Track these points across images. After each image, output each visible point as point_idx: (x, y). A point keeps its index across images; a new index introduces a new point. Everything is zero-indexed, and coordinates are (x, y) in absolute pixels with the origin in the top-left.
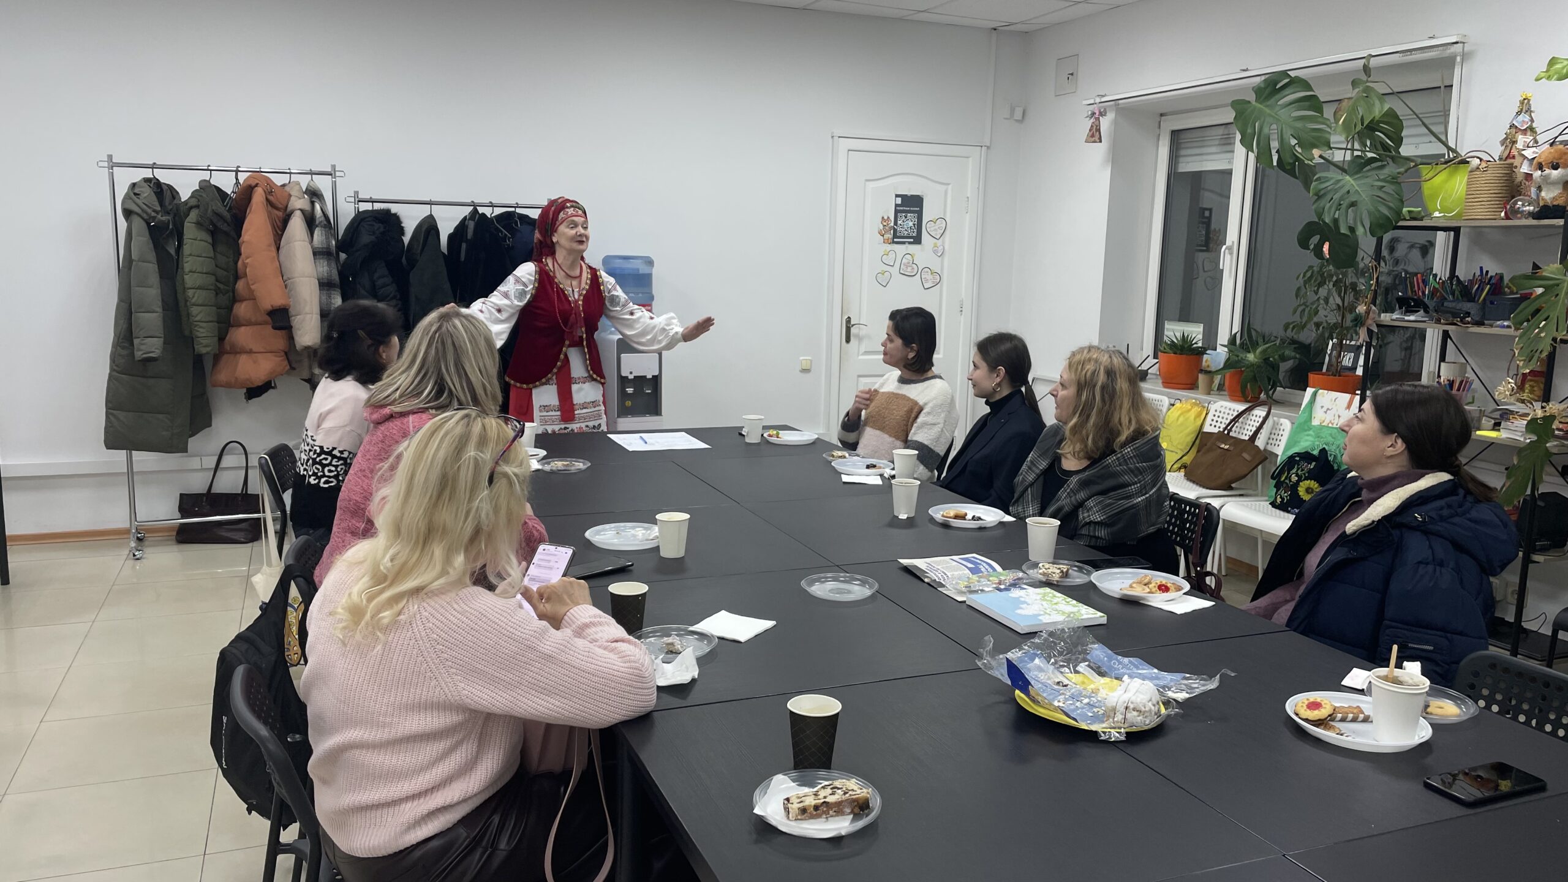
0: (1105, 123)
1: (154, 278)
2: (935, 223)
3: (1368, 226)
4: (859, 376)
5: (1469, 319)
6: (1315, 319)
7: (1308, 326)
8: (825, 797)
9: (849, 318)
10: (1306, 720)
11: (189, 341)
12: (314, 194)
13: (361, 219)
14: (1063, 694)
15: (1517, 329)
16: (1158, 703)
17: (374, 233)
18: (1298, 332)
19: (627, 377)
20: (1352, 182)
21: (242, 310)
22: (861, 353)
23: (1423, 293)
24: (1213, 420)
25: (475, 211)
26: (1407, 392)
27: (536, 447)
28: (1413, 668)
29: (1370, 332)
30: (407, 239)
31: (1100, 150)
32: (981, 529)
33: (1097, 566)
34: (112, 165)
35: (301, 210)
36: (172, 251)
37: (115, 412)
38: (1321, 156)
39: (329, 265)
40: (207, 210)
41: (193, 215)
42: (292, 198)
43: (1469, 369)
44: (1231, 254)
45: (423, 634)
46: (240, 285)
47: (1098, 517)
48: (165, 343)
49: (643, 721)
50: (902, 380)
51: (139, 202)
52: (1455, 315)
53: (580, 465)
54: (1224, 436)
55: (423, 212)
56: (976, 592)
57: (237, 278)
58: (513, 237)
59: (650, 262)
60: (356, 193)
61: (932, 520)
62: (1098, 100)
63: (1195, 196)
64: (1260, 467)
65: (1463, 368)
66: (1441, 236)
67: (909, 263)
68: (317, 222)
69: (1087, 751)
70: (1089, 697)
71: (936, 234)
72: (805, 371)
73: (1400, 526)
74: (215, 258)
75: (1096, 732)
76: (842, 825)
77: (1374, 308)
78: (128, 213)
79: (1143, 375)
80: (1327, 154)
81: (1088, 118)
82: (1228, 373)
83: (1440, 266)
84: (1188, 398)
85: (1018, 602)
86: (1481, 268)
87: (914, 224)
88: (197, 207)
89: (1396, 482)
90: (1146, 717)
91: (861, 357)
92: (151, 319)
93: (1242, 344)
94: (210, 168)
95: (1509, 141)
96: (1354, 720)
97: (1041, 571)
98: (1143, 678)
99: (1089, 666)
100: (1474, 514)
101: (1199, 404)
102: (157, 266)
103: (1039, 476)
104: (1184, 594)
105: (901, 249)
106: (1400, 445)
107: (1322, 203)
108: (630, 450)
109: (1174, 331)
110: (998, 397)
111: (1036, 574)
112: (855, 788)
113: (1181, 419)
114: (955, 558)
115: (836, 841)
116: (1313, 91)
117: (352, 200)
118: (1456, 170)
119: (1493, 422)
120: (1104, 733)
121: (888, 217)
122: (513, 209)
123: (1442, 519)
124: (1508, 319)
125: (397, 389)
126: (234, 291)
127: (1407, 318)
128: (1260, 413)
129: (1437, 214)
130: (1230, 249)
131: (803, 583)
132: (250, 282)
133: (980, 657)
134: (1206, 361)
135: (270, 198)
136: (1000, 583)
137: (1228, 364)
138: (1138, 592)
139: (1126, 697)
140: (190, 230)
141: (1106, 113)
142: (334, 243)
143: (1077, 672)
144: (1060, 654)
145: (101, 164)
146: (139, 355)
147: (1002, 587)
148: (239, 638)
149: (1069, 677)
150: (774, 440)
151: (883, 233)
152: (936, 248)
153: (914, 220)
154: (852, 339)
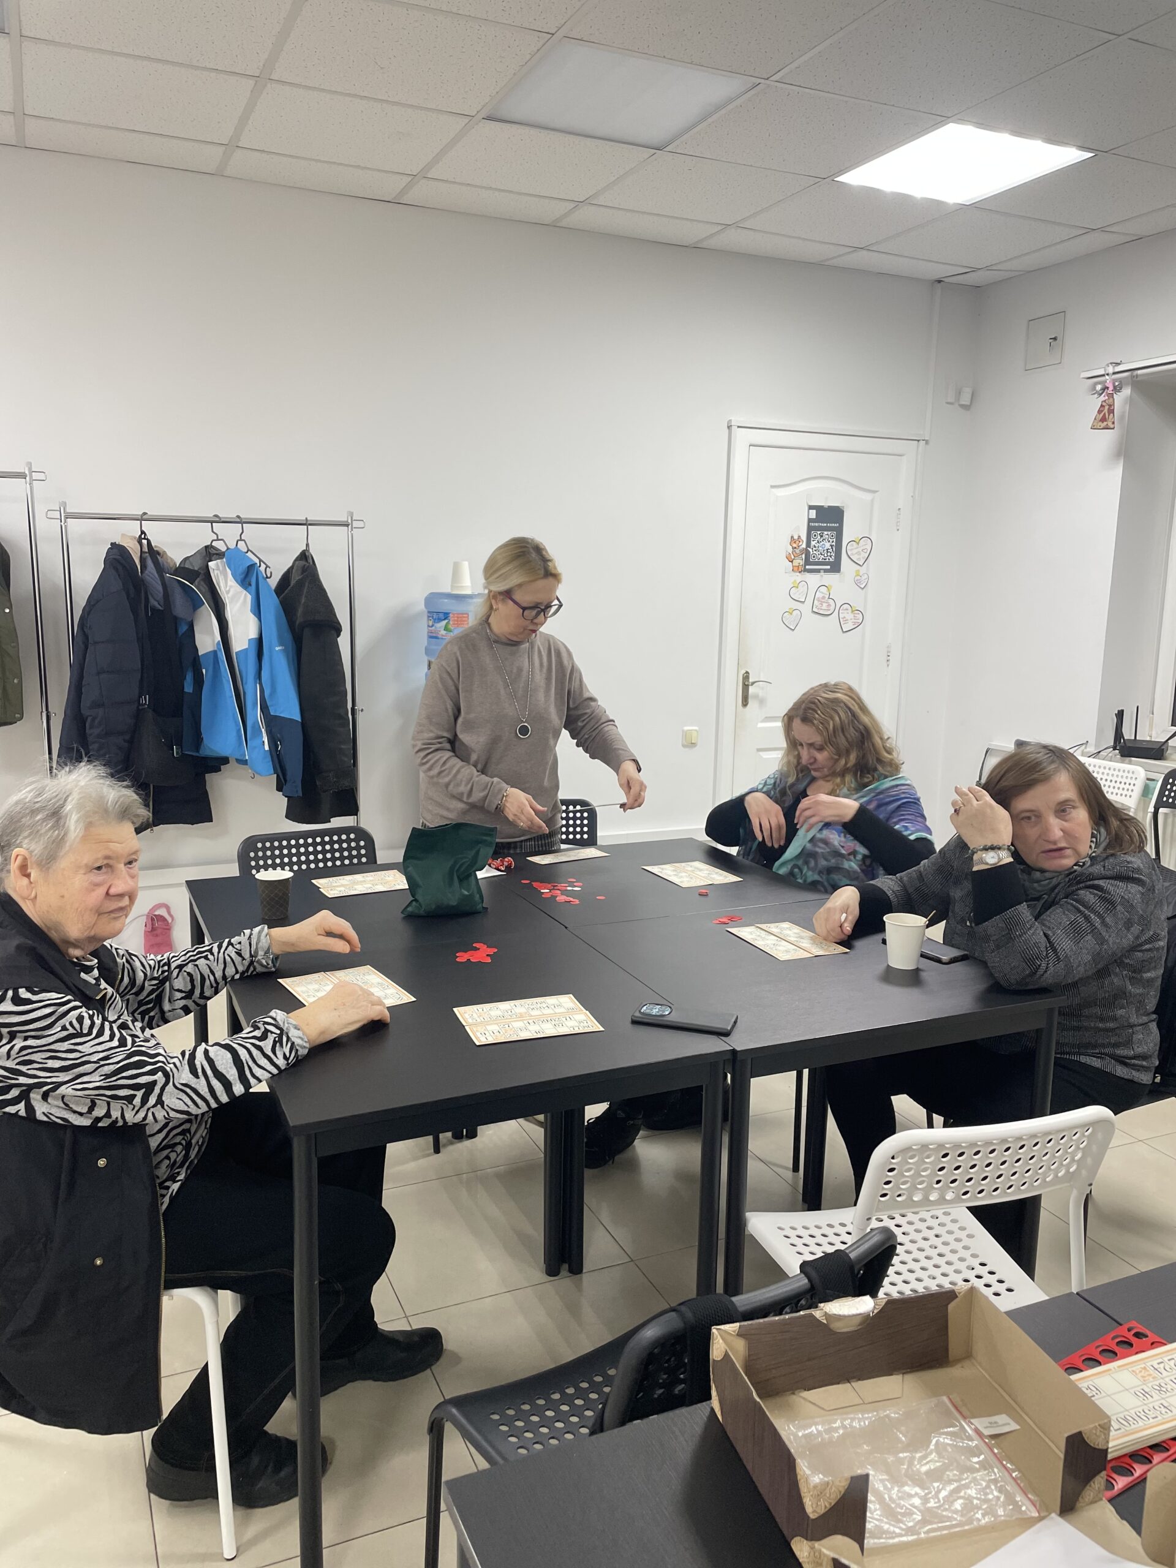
4: (759, 750)
9: (747, 673)
22: (760, 720)
62: (1110, 370)
67: (824, 598)
71: (858, 559)
81: (1095, 396)
87: (832, 546)
91: (760, 725)
105: (813, 580)
121: (799, 537)
141: (1121, 388)
151: (793, 557)
152: (859, 578)
153: (831, 540)
154: (750, 701)
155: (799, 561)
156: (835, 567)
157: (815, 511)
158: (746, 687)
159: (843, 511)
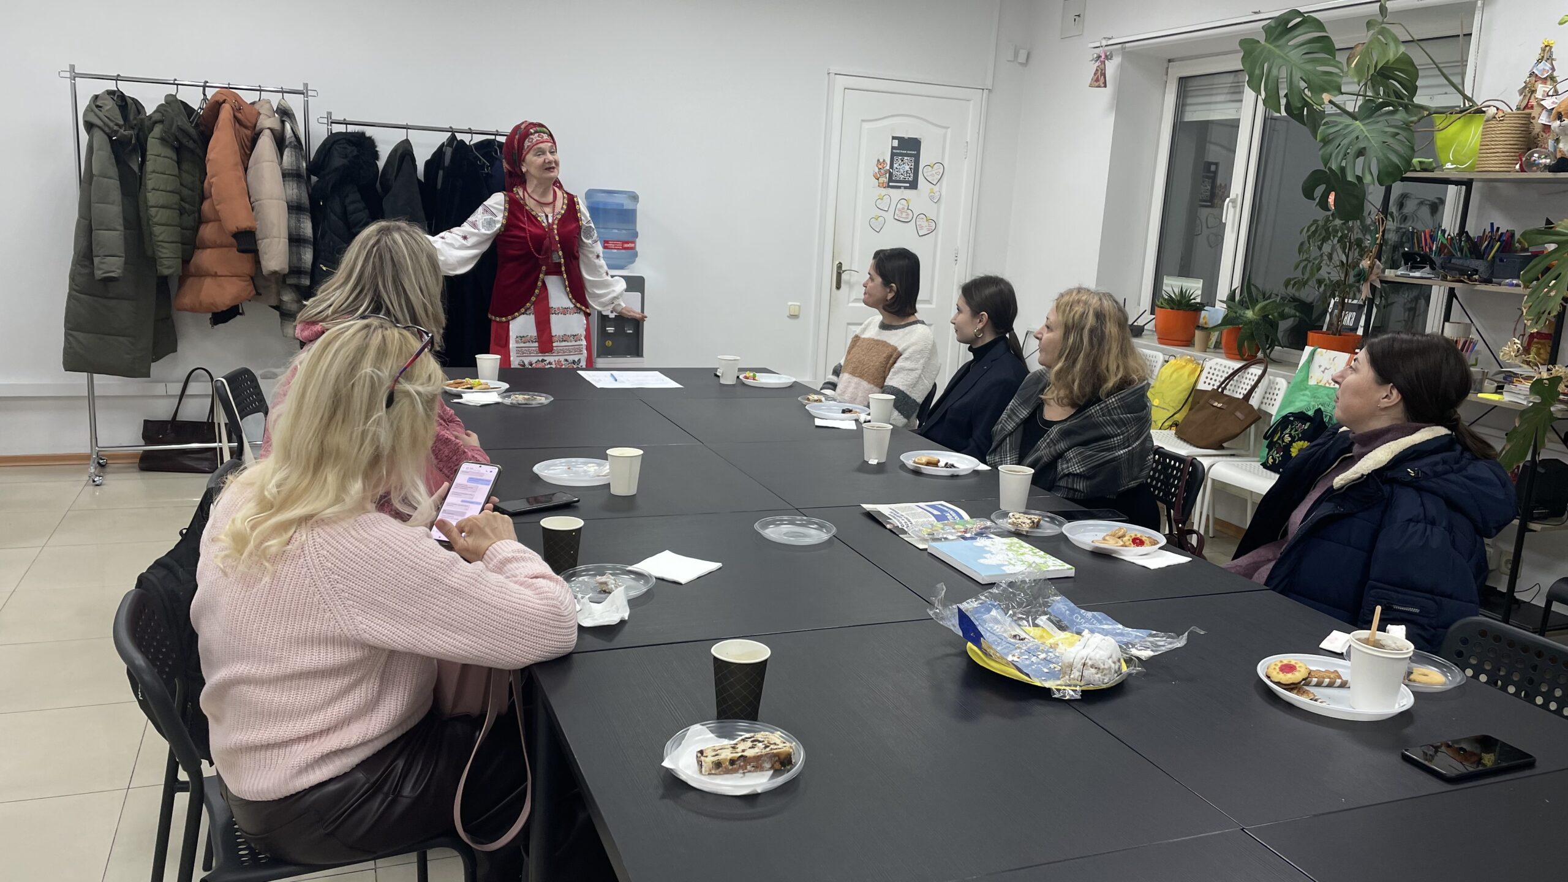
0: (1111, 67)
1: (116, 194)
2: (932, 167)
3: (1375, 174)
4: (849, 324)
5: (1476, 277)
6: (1317, 276)
7: (1310, 283)
8: (743, 751)
9: (840, 263)
10: (1278, 684)
11: (152, 261)
12: (285, 113)
13: (334, 142)
14: (1019, 648)
15: (1526, 287)
16: (1119, 660)
17: (346, 156)
18: (1299, 289)
19: (608, 316)
20: (1362, 127)
21: (208, 231)
22: (851, 300)
23: (1431, 249)
24: (1207, 378)
25: (453, 137)
26: (1406, 341)
27: (499, 380)
28: (1397, 632)
29: (1373, 288)
30: (381, 164)
31: (1104, 95)
32: (953, 477)
33: (1070, 517)
34: (75, 75)
35: (271, 130)
36: (136, 168)
37: (73, 333)
38: (1331, 102)
39: (299, 188)
40: (171, 125)
41: (157, 130)
42: (261, 116)
43: (1473, 329)
44: (1234, 207)
45: (316, 562)
46: (206, 205)
47: (1077, 469)
48: (126, 263)
49: (560, 663)
50: (884, 326)
51: (100, 114)
52: (1463, 272)
53: (542, 399)
54: (1217, 394)
55: (399, 136)
56: (939, 540)
57: (203, 197)
58: (492, 165)
59: (635, 198)
60: (329, 114)
61: (903, 466)
62: (1104, 43)
63: (1201, 149)
64: (1253, 426)
65: (1467, 329)
66: (1452, 189)
67: (903, 208)
68: (287, 142)
69: (1039, 709)
70: (1047, 652)
71: (933, 180)
72: (794, 317)
73: (1392, 481)
74: (179, 176)
75: (1049, 690)
76: (759, 782)
77: (1378, 262)
78: (89, 126)
79: (1138, 331)
80: (1339, 99)
81: (1094, 62)
82: (1226, 330)
83: (1449, 222)
84: (1183, 354)
85: (982, 551)
86: (1492, 224)
87: (911, 168)
88: (161, 122)
89: (1390, 436)
90: (1105, 675)
91: (850, 305)
92: (112, 238)
93: (1241, 302)
94: (176, 82)
95: (1528, 90)
96: (1331, 685)
97: (1010, 521)
98: (1106, 633)
99: (1049, 619)
100: (1471, 470)
101: (1194, 360)
102: (118, 182)
103: (1018, 425)
104: (1161, 548)
105: (896, 194)
106: (1395, 396)
107: (1330, 148)
108: (598, 386)
109: (1172, 285)
110: (980, 344)
111: (1005, 524)
112: (778, 741)
113: (1175, 376)
114: (922, 504)
115: (751, 799)
116: (1325, 31)
117: (325, 121)
118: (1470, 120)
119: (1496, 385)
120: (1058, 690)
121: (884, 161)
122: (493, 137)
123: (1436, 475)
124: (1518, 277)
125: (330, 306)
126: (200, 211)
127: (1412, 274)
128: (1256, 371)
129: (1449, 166)
130: (1234, 201)
131: (757, 526)
132: (215, 203)
133: (931, 605)
134: (1204, 318)
135: (239, 115)
136: (965, 532)
137: (1226, 321)
138: (1111, 545)
139: (1084, 653)
140: (153, 145)
141: (1112, 57)
142: (304, 165)
143: (1036, 625)
144: (1020, 605)
145: (62, 74)
146: (99, 274)
147: (968, 535)
148: (159, 563)
149: (1027, 630)
150: (750, 382)
151: (879, 176)
152: (933, 194)
153: (910, 164)
154: (843, 285)
155: (884, 179)
156: (914, 185)
157: (897, 141)
158: (839, 275)
159: (920, 142)
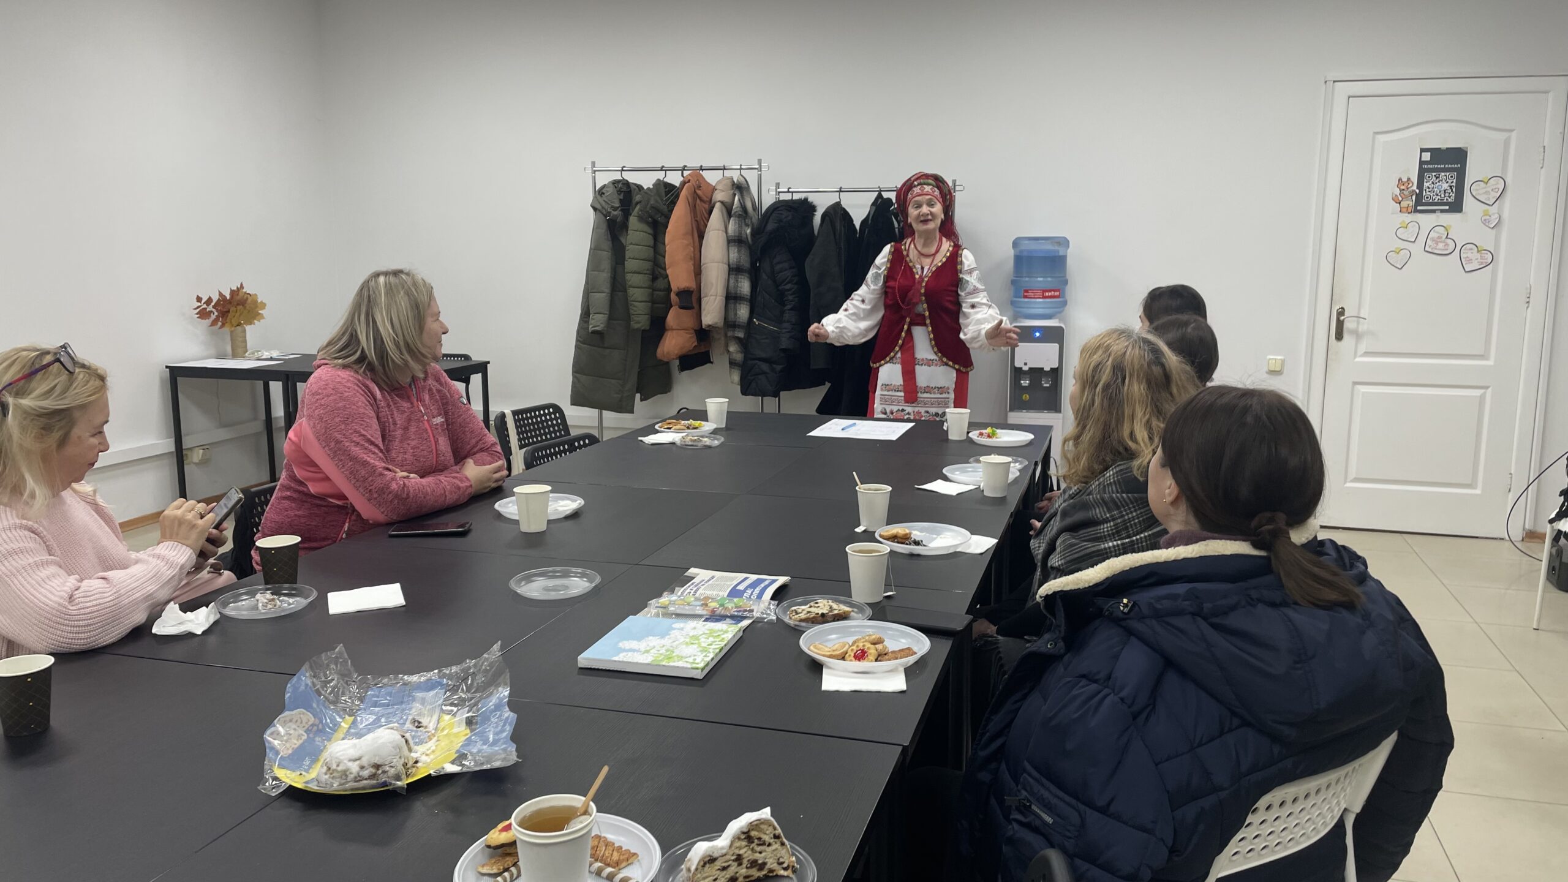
1: (608, 264)
9: (1342, 309)
12: (738, 187)
17: (781, 221)
19: (1021, 368)
22: (1359, 354)
25: (881, 197)
30: (817, 219)
35: (722, 202)
36: (621, 241)
37: (578, 375)
39: (741, 252)
41: (637, 209)
42: (717, 192)
48: (607, 317)
59: (1064, 242)
60: (780, 185)
67: (1439, 237)
68: (734, 212)
71: (1488, 199)
72: (1275, 373)
87: (1451, 187)
88: (646, 199)
92: (602, 299)
94: (665, 168)
102: (610, 253)
105: (1427, 221)
117: (775, 191)
121: (1409, 179)
135: (697, 192)
140: (633, 222)
142: (748, 231)
146: (593, 328)
151: (1400, 199)
152: (1488, 217)
153: (1450, 181)
154: (1346, 336)
155: (1410, 203)
156: (1456, 206)
157: (1429, 154)
158: (1340, 325)
159: (1467, 152)
